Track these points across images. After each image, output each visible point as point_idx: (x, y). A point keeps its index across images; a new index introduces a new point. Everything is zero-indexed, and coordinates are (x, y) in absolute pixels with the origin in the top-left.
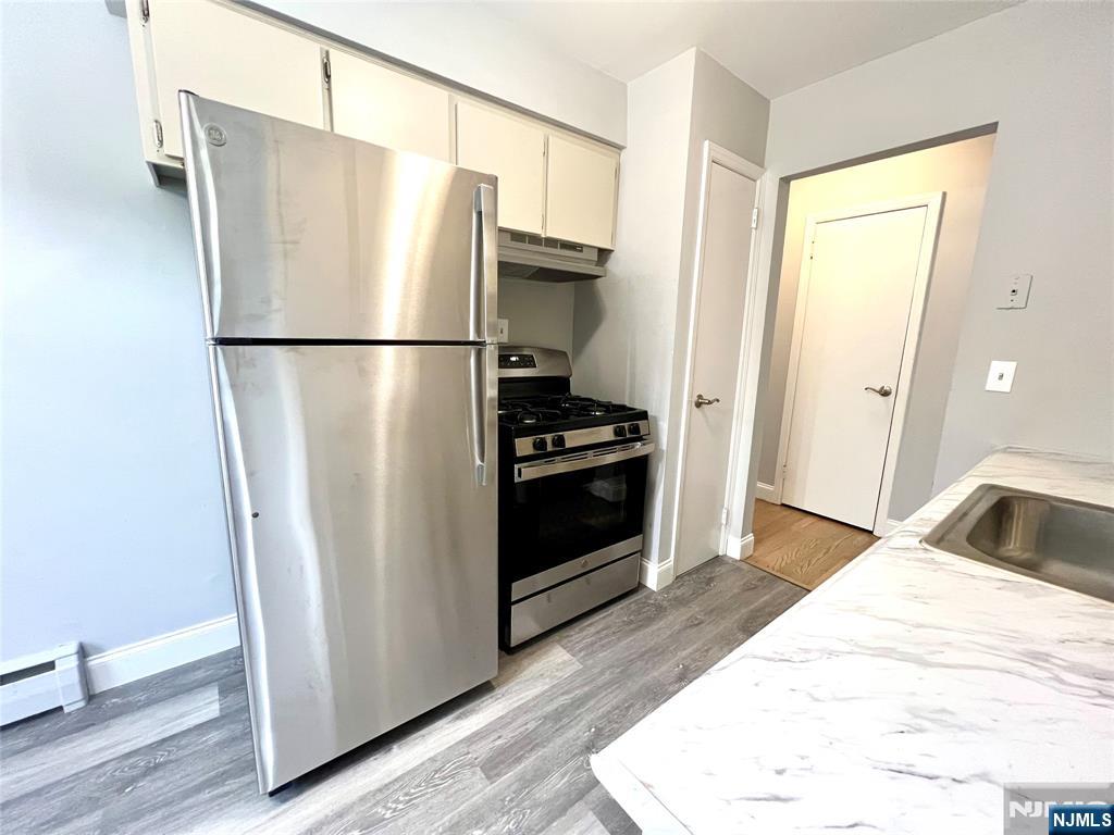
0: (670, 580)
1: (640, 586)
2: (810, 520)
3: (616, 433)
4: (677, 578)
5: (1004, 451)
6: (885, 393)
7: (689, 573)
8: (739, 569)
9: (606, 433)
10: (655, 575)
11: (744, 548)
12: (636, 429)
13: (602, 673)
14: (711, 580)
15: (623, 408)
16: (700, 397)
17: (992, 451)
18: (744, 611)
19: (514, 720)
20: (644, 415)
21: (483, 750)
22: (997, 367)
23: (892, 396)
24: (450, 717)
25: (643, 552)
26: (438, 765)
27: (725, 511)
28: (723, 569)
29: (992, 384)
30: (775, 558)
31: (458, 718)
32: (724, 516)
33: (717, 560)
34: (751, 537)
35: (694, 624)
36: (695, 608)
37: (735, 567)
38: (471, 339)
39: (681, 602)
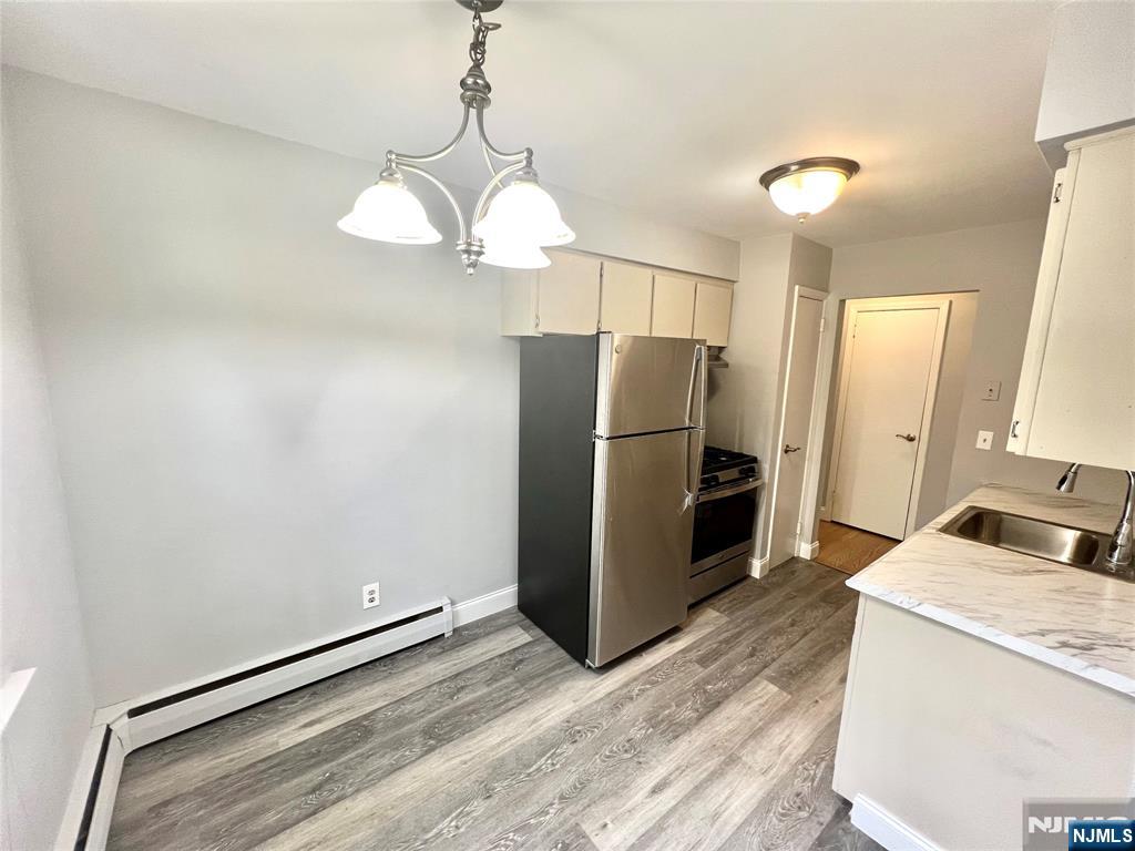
0: (766, 572)
1: (748, 577)
2: (855, 533)
3: (740, 472)
4: (771, 570)
5: (986, 486)
6: (911, 439)
7: (777, 567)
8: (811, 566)
9: (734, 473)
10: (757, 568)
11: (813, 551)
12: (752, 470)
13: (743, 622)
14: (793, 573)
15: (741, 455)
16: (787, 446)
17: (981, 486)
18: (821, 590)
19: (702, 644)
20: (755, 460)
21: (693, 655)
22: (982, 434)
23: (916, 442)
24: (666, 641)
25: (749, 553)
26: (673, 661)
27: (799, 525)
28: (800, 565)
29: (980, 445)
30: (836, 559)
31: (670, 642)
32: (799, 528)
33: (794, 560)
34: (817, 544)
35: (790, 598)
36: (788, 589)
37: (808, 564)
38: (687, 426)
39: (779, 585)
